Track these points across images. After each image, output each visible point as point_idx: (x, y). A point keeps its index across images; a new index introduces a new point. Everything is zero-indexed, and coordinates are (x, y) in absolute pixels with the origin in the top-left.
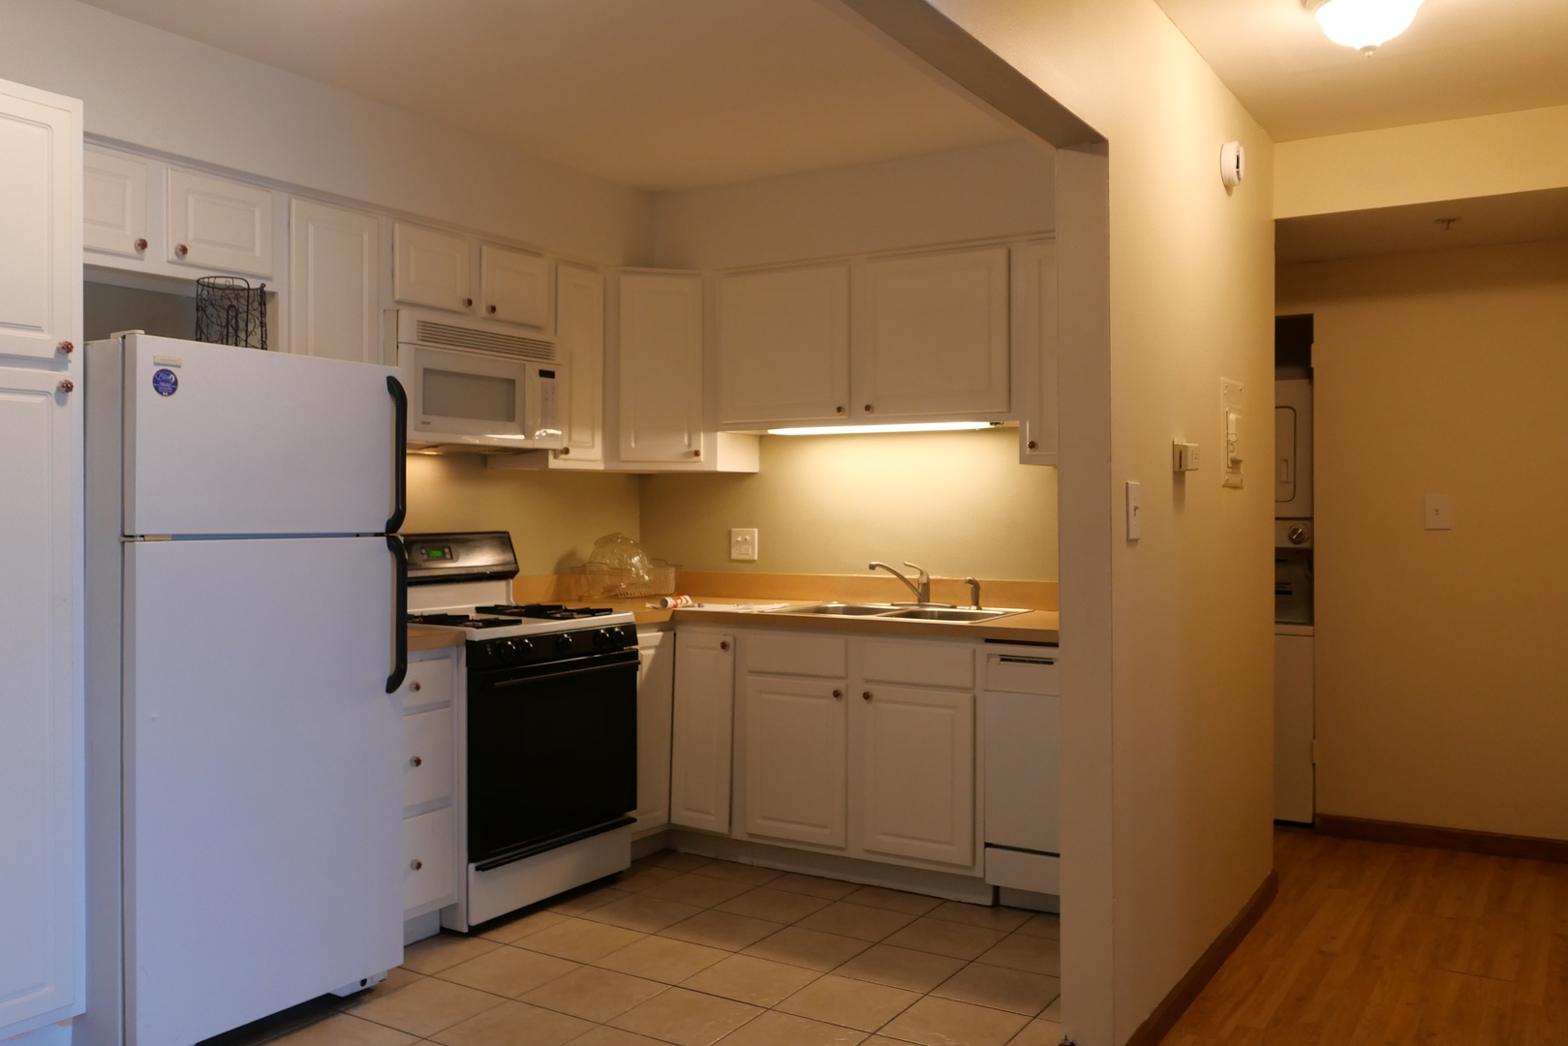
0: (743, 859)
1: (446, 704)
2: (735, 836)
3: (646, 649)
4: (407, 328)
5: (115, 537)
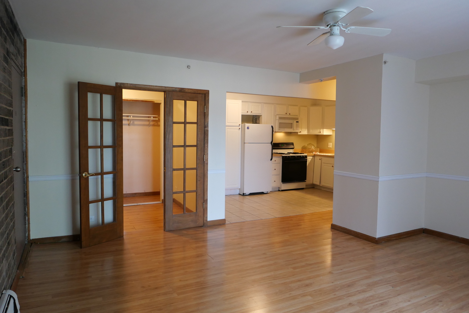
0: (322, 189)
1: (279, 163)
2: (321, 185)
3: (309, 159)
4: (277, 118)
5: (243, 143)
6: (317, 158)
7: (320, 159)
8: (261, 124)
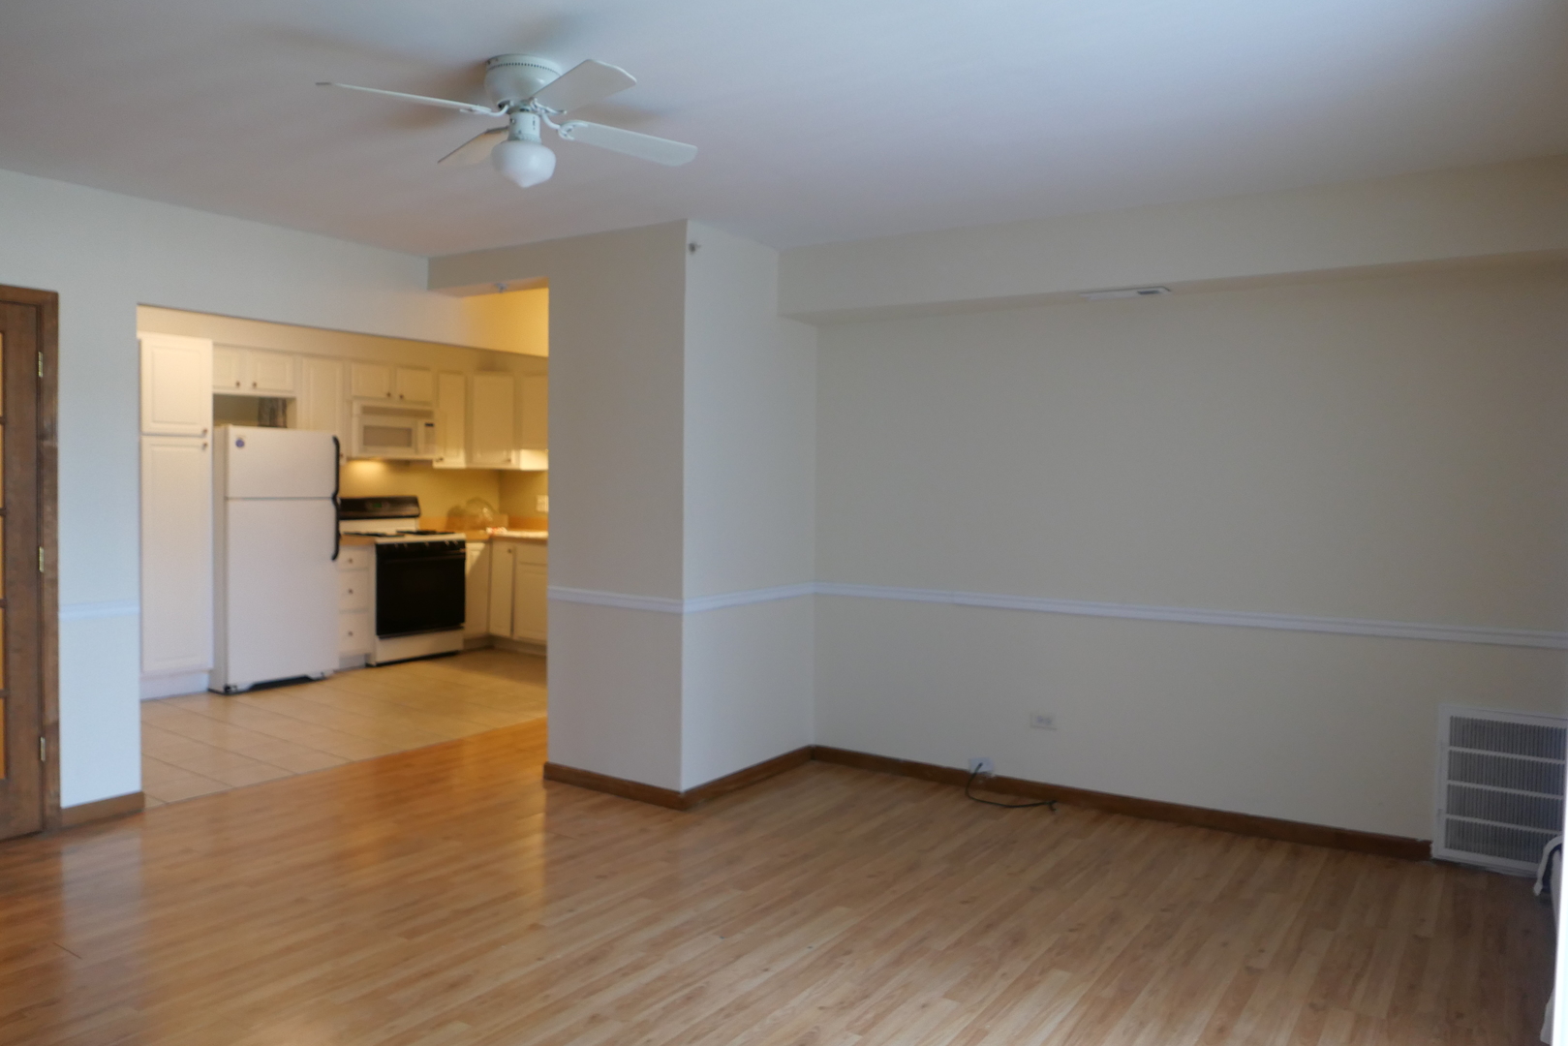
0: (518, 650)
1: (367, 569)
3: (473, 551)
4: (356, 408)
5: (222, 497)
6: (500, 549)
7: (510, 551)
8: (294, 427)
